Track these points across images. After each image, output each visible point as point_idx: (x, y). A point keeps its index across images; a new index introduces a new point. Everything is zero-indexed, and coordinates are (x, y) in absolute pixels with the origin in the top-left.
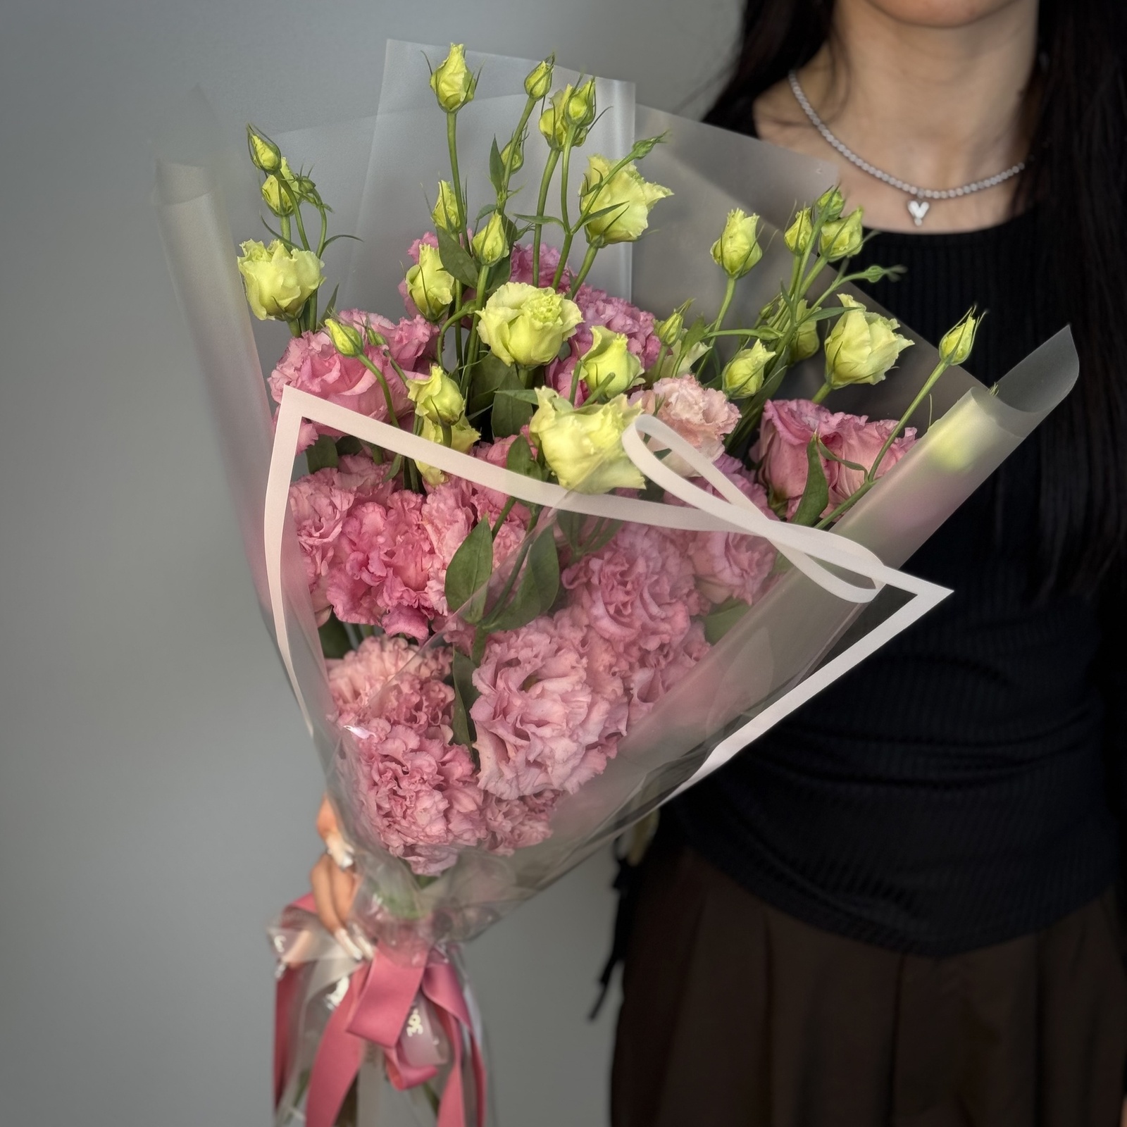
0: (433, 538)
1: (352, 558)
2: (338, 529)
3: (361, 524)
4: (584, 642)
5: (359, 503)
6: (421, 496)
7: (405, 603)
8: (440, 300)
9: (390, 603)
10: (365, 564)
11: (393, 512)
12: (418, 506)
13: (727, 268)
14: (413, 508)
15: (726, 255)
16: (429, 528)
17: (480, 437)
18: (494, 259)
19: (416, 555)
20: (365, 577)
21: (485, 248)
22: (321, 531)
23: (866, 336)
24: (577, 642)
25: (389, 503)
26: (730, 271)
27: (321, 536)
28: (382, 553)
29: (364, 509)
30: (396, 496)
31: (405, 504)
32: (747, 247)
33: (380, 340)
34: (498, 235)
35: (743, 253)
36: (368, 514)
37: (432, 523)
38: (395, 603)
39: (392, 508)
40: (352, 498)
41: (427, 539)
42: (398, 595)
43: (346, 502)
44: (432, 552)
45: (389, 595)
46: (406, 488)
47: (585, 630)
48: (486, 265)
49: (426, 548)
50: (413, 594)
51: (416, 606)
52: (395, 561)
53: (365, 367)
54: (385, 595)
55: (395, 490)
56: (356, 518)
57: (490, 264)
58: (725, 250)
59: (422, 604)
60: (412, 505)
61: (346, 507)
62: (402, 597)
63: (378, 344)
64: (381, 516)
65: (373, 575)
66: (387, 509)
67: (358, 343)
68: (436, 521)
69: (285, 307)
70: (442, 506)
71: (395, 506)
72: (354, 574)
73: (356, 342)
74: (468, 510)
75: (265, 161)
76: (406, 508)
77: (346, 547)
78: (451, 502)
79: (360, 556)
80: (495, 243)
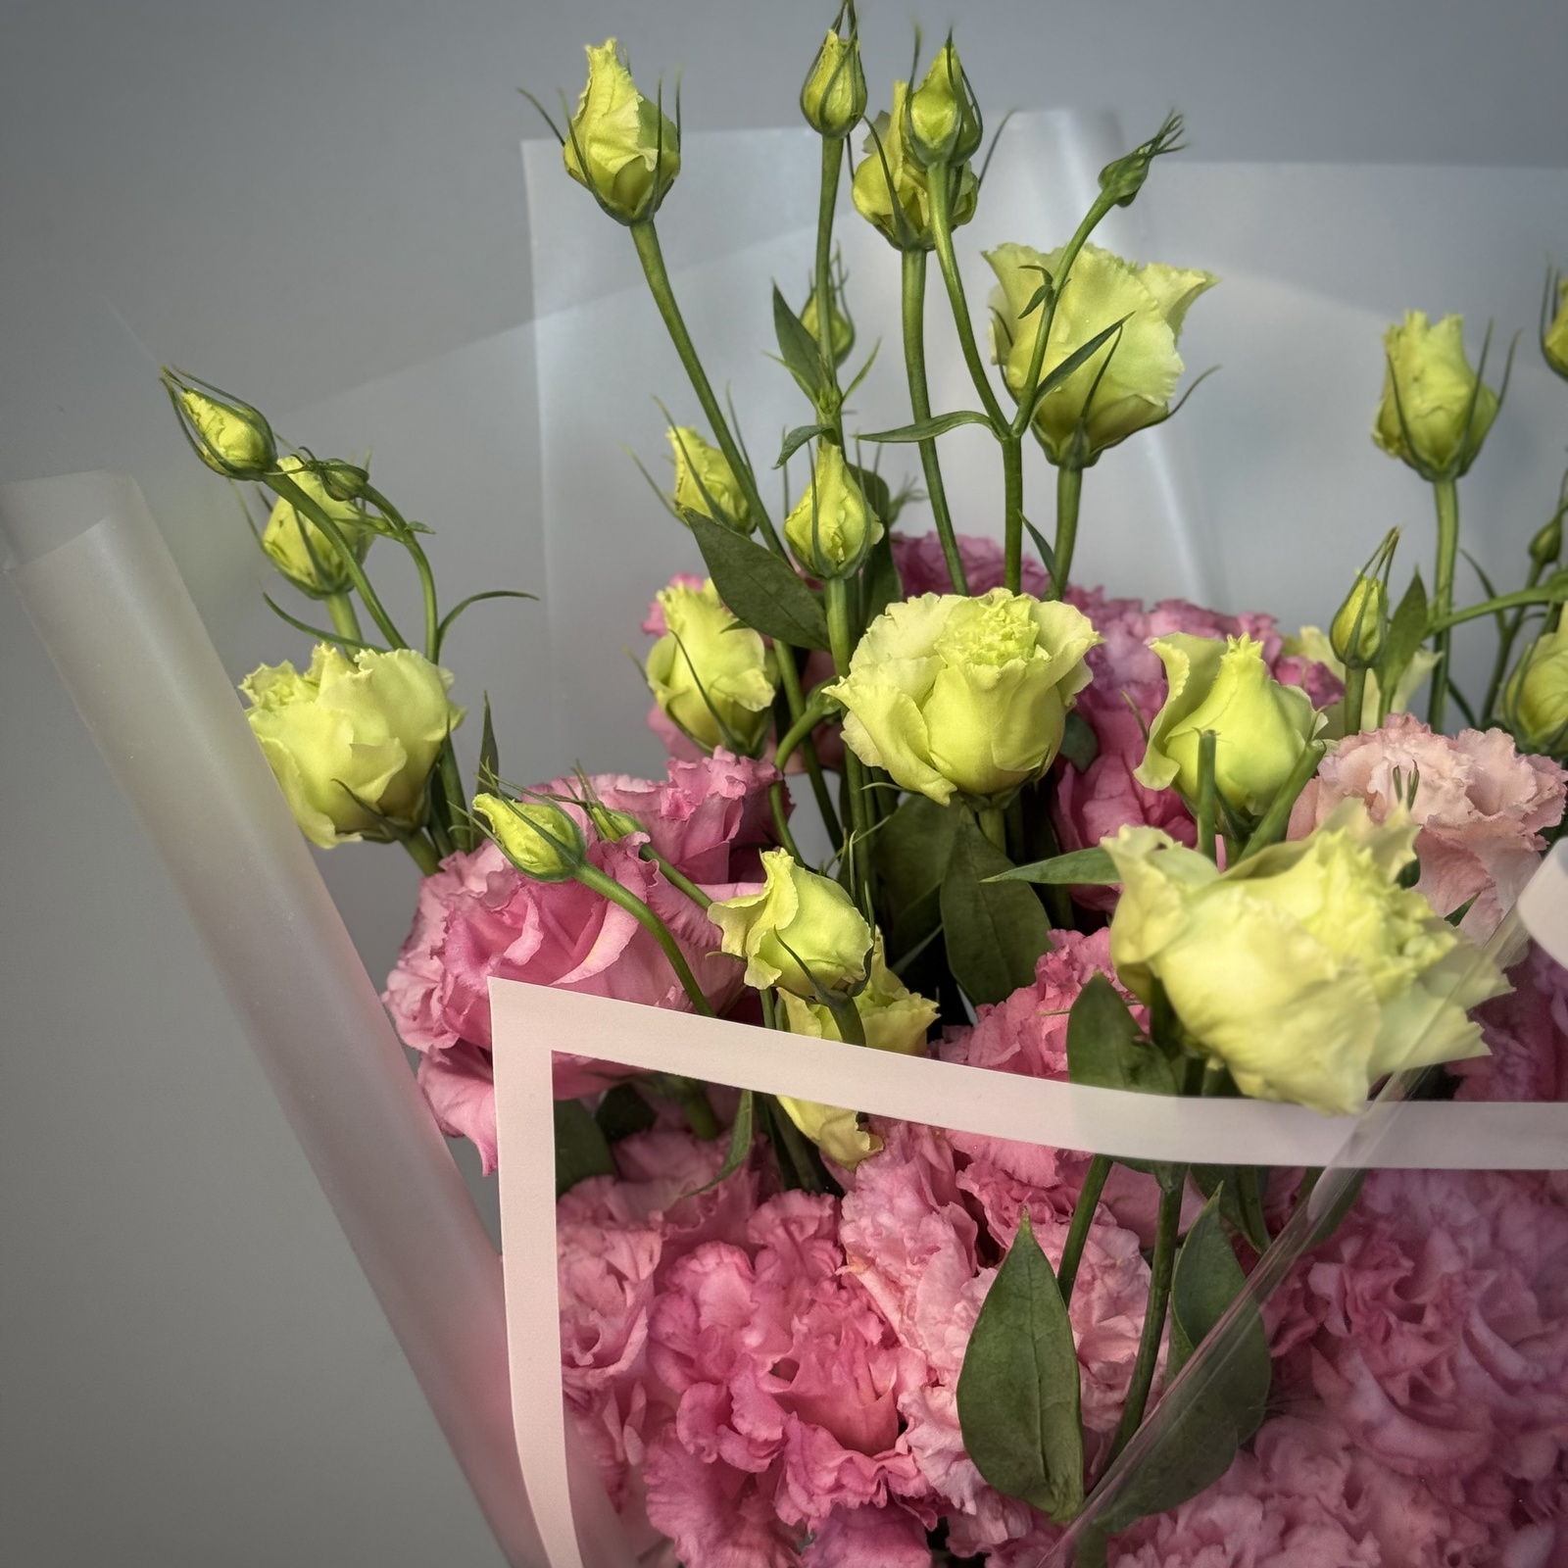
0: (886, 1303)
1: (692, 1401)
2: (639, 1334)
3: (696, 1305)
4: (1352, 1494)
5: (679, 1250)
6: (830, 1199)
7: (853, 1501)
8: (745, 704)
9: (811, 1509)
10: (723, 1415)
11: (764, 1259)
12: (827, 1227)
13: (1425, 456)
14: (815, 1236)
15: (1417, 427)
16: (869, 1280)
17: (938, 1010)
18: (854, 553)
19: (853, 1362)
20: (733, 1453)
21: (822, 531)
22: (596, 1349)
24: (1333, 1498)
25: (755, 1237)
26: (1435, 463)
27: (601, 1362)
28: (763, 1373)
29: (694, 1265)
30: (767, 1213)
31: (793, 1228)
32: (1463, 391)
33: (626, 824)
34: (844, 493)
35: (1457, 408)
36: (706, 1274)
37: (871, 1263)
38: (825, 1504)
39: (764, 1247)
40: (654, 1243)
41: (870, 1309)
42: (828, 1479)
43: (643, 1257)
44: (890, 1341)
45: (805, 1488)
46: (789, 1188)
47: (1346, 1461)
48: (836, 576)
49: (874, 1334)
50: (869, 1466)
51: (882, 1499)
52: (802, 1388)
53: (603, 901)
54: (794, 1489)
55: (761, 1198)
56: (680, 1291)
57: (846, 570)
58: (1410, 415)
59: (899, 1491)
60: (811, 1229)
61: (646, 1271)
62: (838, 1486)
63: (620, 833)
64: (741, 1274)
65: (750, 1441)
66: (752, 1252)
67: (567, 838)
68: (883, 1260)
69: (378, 802)
70: (885, 1219)
71: (771, 1238)
72: (701, 1450)
73: (559, 837)
74: (958, 1210)
75: (228, 448)
76: (799, 1238)
77: (671, 1374)
78: (907, 1202)
79: (708, 1393)
80: (843, 514)
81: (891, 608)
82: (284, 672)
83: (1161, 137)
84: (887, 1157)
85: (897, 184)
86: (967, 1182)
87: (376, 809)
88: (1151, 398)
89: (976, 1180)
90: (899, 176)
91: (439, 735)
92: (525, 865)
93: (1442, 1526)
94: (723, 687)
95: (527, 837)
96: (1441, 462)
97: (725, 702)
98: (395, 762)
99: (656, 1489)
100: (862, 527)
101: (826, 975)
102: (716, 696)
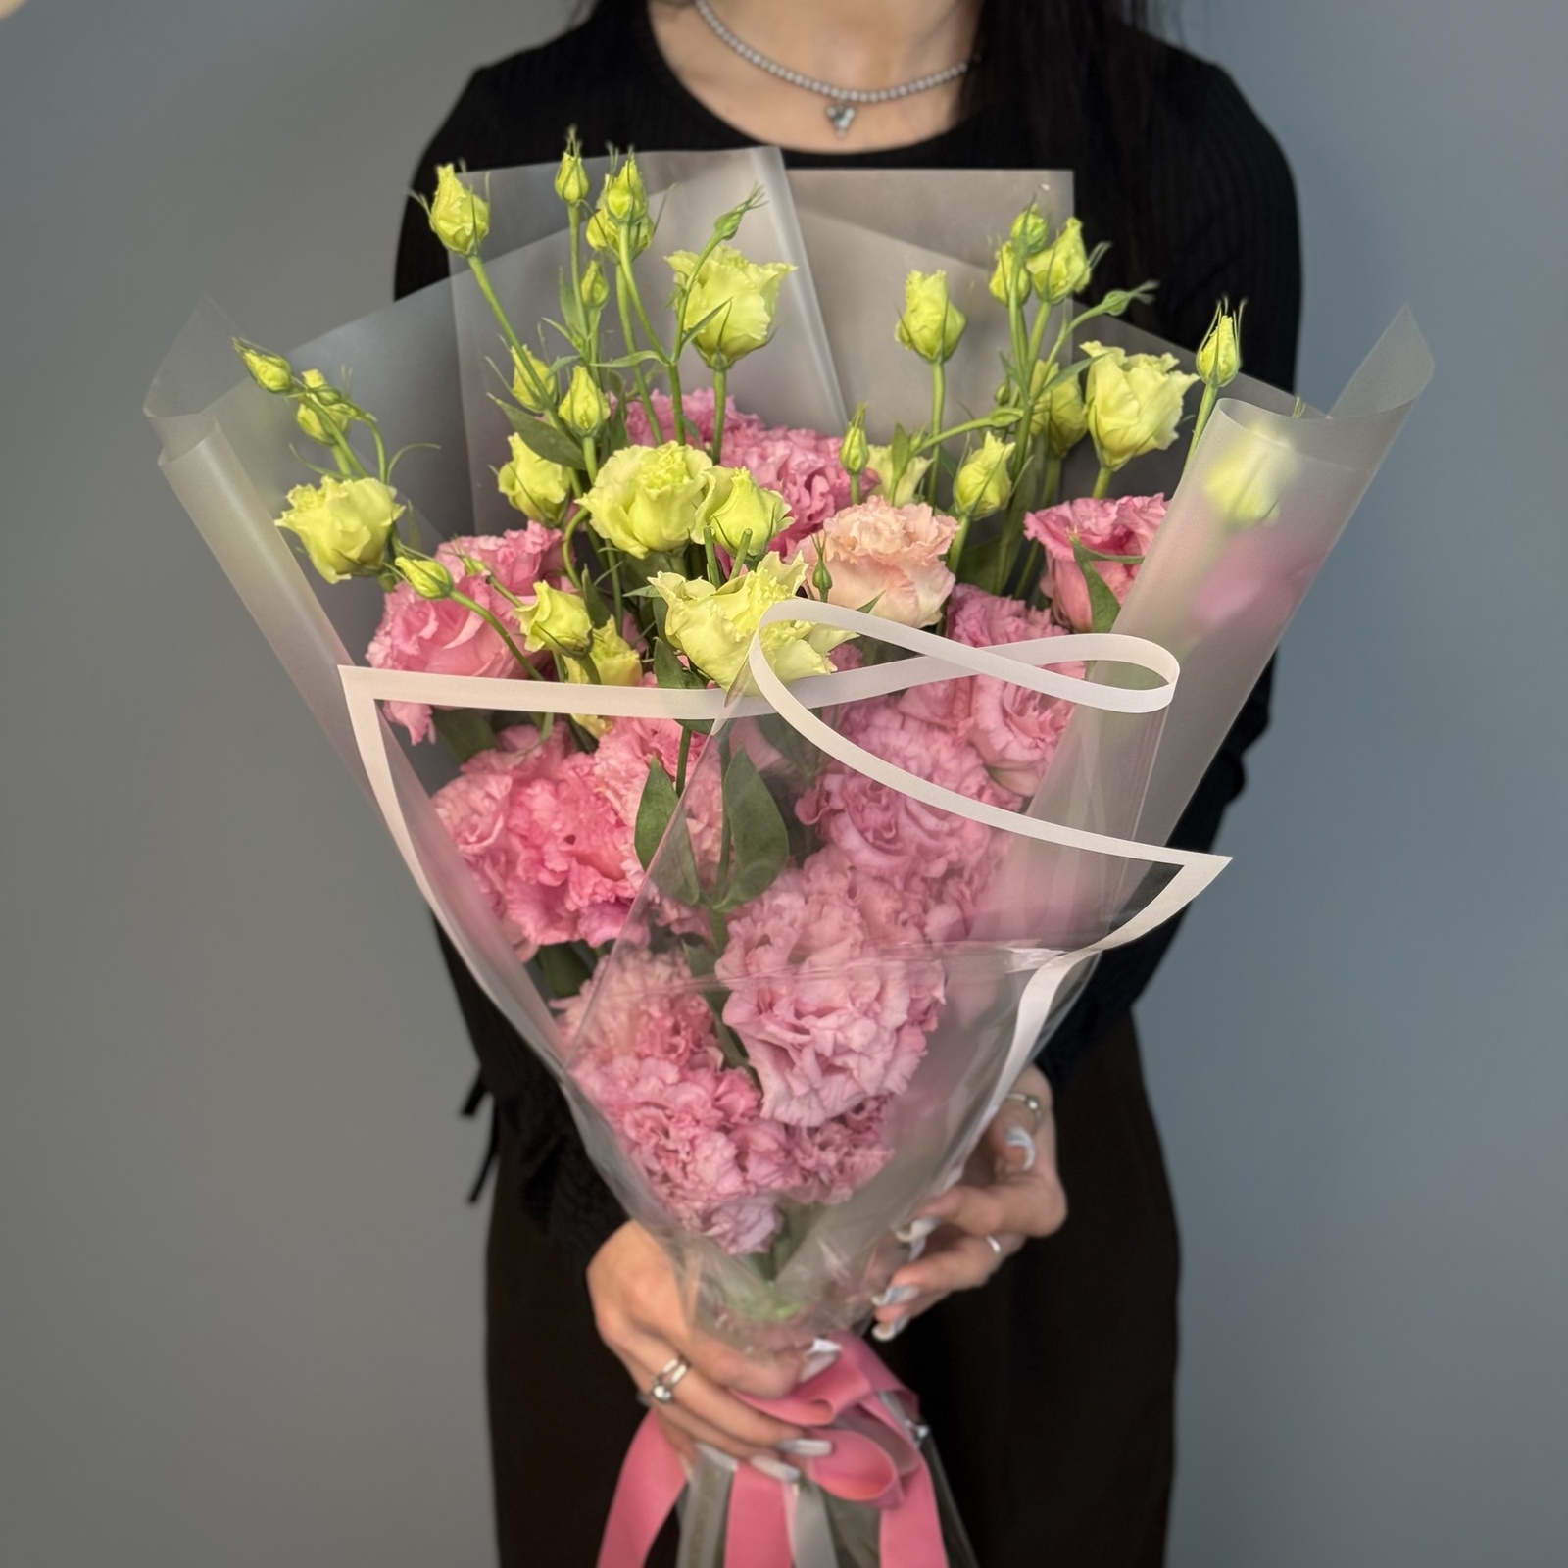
0: (617, 804)
1: (524, 855)
2: (499, 825)
3: (531, 812)
4: (851, 892)
5: (522, 782)
6: (591, 753)
7: (599, 899)
8: (550, 499)
9: (581, 903)
10: (540, 861)
11: (562, 787)
12: (593, 769)
13: (923, 352)
14: (588, 773)
15: (916, 337)
16: (609, 794)
17: (639, 660)
18: (593, 425)
20: (546, 878)
21: (575, 414)
22: (478, 832)
23: (1124, 387)
24: (843, 893)
25: (560, 776)
26: (929, 355)
27: (481, 839)
28: (559, 841)
29: (529, 791)
30: (567, 765)
31: (578, 770)
32: (939, 317)
33: (480, 566)
34: (587, 392)
35: (934, 327)
36: (535, 796)
37: (607, 785)
38: (585, 902)
39: (563, 781)
40: (508, 781)
41: (611, 808)
42: (588, 890)
43: (503, 787)
44: (620, 824)
45: (578, 893)
46: (577, 751)
47: (849, 874)
48: (588, 436)
49: (613, 820)
50: (609, 883)
51: (613, 900)
52: (578, 847)
53: (466, 611)
54: (573, 894)
55: (566, 754)
56: (522, 804)
57: (592, 432)
58: (912, 330)
59: (622, 895)
61: (504, 794)
62: (594, 893)
63: (476, 571)
64: (551, 795)
65: (552, 872)
66: (557, 783)
67: (443, 578)
68: (613, 783)
69: (359, 559)
70: (613, 762)
71: (566, 777)
72: (528, 879)
73: (439, 578)
74: (650, 757)
75: (270, 380)
76: (581, 774)
77: (516, 843)
78: (625, 755)
79: (533, 853)
80: (585, 404)
81: (616, 453)
82: (308, 490)
83: (750, 200)
84: (614, 732)
85: (606, 233)
86: (654, 743)
87: (358, 562)
88: (753, 336)
89: (659, 742)
90: (606, 230)
91: (388, 522)
92: (423, 593)
93: (898, 905)
94: (539, 490)
95: (423, 579)
96: (932, 354)
97: (539, 499)
98: (365, 537)
99: (512, 902)
100: (597, 409)
101: (569, 644)
102: (535, 496)
